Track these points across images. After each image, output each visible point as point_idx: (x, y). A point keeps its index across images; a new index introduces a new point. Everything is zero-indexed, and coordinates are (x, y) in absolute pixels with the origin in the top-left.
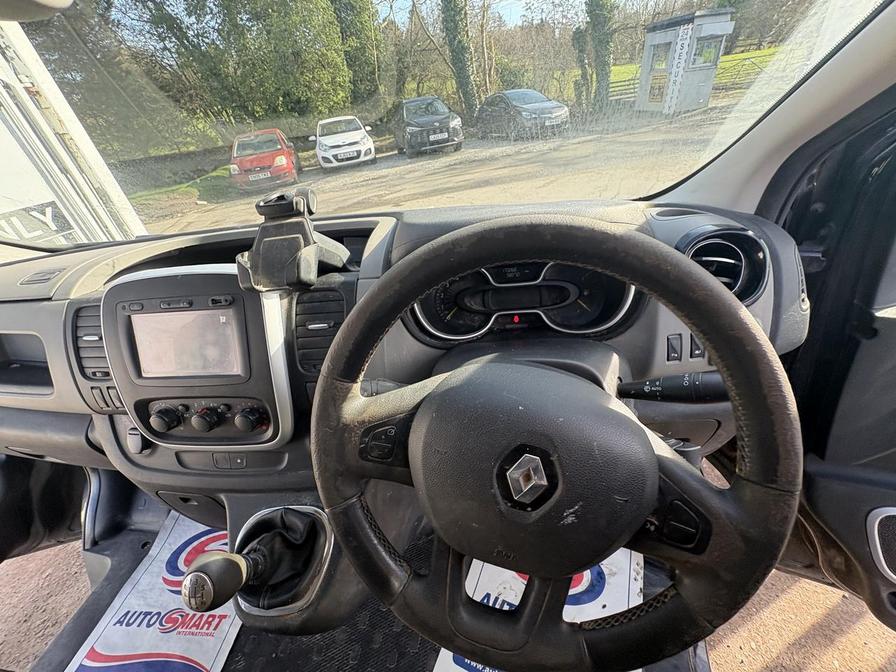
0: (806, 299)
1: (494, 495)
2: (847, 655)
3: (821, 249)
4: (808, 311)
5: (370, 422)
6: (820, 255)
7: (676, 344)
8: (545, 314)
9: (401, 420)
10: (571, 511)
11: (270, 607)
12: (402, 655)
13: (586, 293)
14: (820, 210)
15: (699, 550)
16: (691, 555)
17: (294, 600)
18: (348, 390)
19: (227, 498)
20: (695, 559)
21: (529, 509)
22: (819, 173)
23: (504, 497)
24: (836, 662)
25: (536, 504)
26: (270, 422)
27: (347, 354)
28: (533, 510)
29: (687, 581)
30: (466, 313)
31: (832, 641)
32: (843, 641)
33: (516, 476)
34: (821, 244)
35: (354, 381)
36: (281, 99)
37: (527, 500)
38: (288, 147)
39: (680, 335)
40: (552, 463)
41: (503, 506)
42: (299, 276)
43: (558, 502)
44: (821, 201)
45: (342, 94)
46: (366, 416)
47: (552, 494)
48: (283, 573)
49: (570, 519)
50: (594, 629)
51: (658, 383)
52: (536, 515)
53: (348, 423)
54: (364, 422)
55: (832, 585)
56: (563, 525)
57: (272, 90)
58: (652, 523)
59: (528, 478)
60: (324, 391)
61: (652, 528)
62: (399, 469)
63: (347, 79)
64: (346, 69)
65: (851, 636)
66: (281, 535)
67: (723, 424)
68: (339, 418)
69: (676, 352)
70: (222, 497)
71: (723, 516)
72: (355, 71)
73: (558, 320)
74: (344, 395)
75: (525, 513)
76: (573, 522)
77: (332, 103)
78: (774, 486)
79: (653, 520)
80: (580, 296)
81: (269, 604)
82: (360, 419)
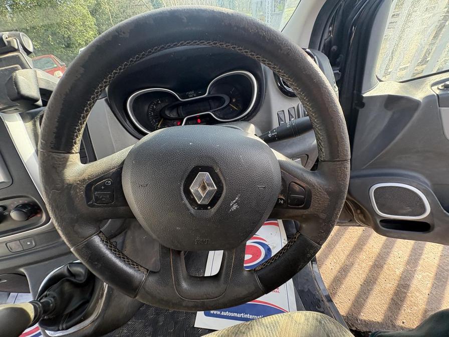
0: (336, 86)
1: (185, 205)
2: (367, 253)
3: (338, 68)
4: (338, 92)
5: (89, 179)
6: (338, 71)
7: (282, 116)
8: (213, 114)
9: (113, 173)
10: (234, 201)
11: (67, 328)
12: (176, 323)
13: (234, 101)
14: (336, 49)
15: (307, 207)
16: (304, 211)
17: (85, 318)
18: (66, 160)
19: (26, 270)
20: (306, 212)
21: (209, 208)
22: (333, 29)
23: (191, 204)
24: (364, 257)
25: (213, 203)
26: (41, 210)
27: (55, 130)
28: (211, 208)
29: (304, 226)
30: (168, 121)
31: (362, 249)
32: (366, 248)
33: (196, 188)
34: (338, 67)
35: (69, 151)
36: (50, 36)
37: (206, 202)
38: (61, 66)
39: (283, 111)
40: (217, 174)
41: (192, 210)
42: (19, 93)
43: (225, 197)
44: (335, 45)
45: (91, 33)
46: (85, 176)
47: (221, 194)
48: (75, 303)
49: (235, 207)
50: (262, 268)
51: (275, 131)
52: (213, 210)
53: (71, 182)
54: (84, 180)
55: (360, 226)
56: (232, 211)
57: (43, 31)
58: (281, 199)
59: (204, 188)
60: (43, 162)
61: (282, 202)
62: (122, 208)
63: (93, 23)
64: (91, 17)
65: (368, 245)
66: (68, 280)
67: (310, 156)
68: (63, 180)
69: (283, 121)
70: (22, 270)
71: (316, 184)
72: (97, 19)
73: (222, 116)
74: (64, 163)
75: (207, 210)
76: (237, 208)
77: (86, 38)
78: (338, 159)
79: (282, 197)
80: (231, 102)
81: (66, 326)
82: (81, 178)
